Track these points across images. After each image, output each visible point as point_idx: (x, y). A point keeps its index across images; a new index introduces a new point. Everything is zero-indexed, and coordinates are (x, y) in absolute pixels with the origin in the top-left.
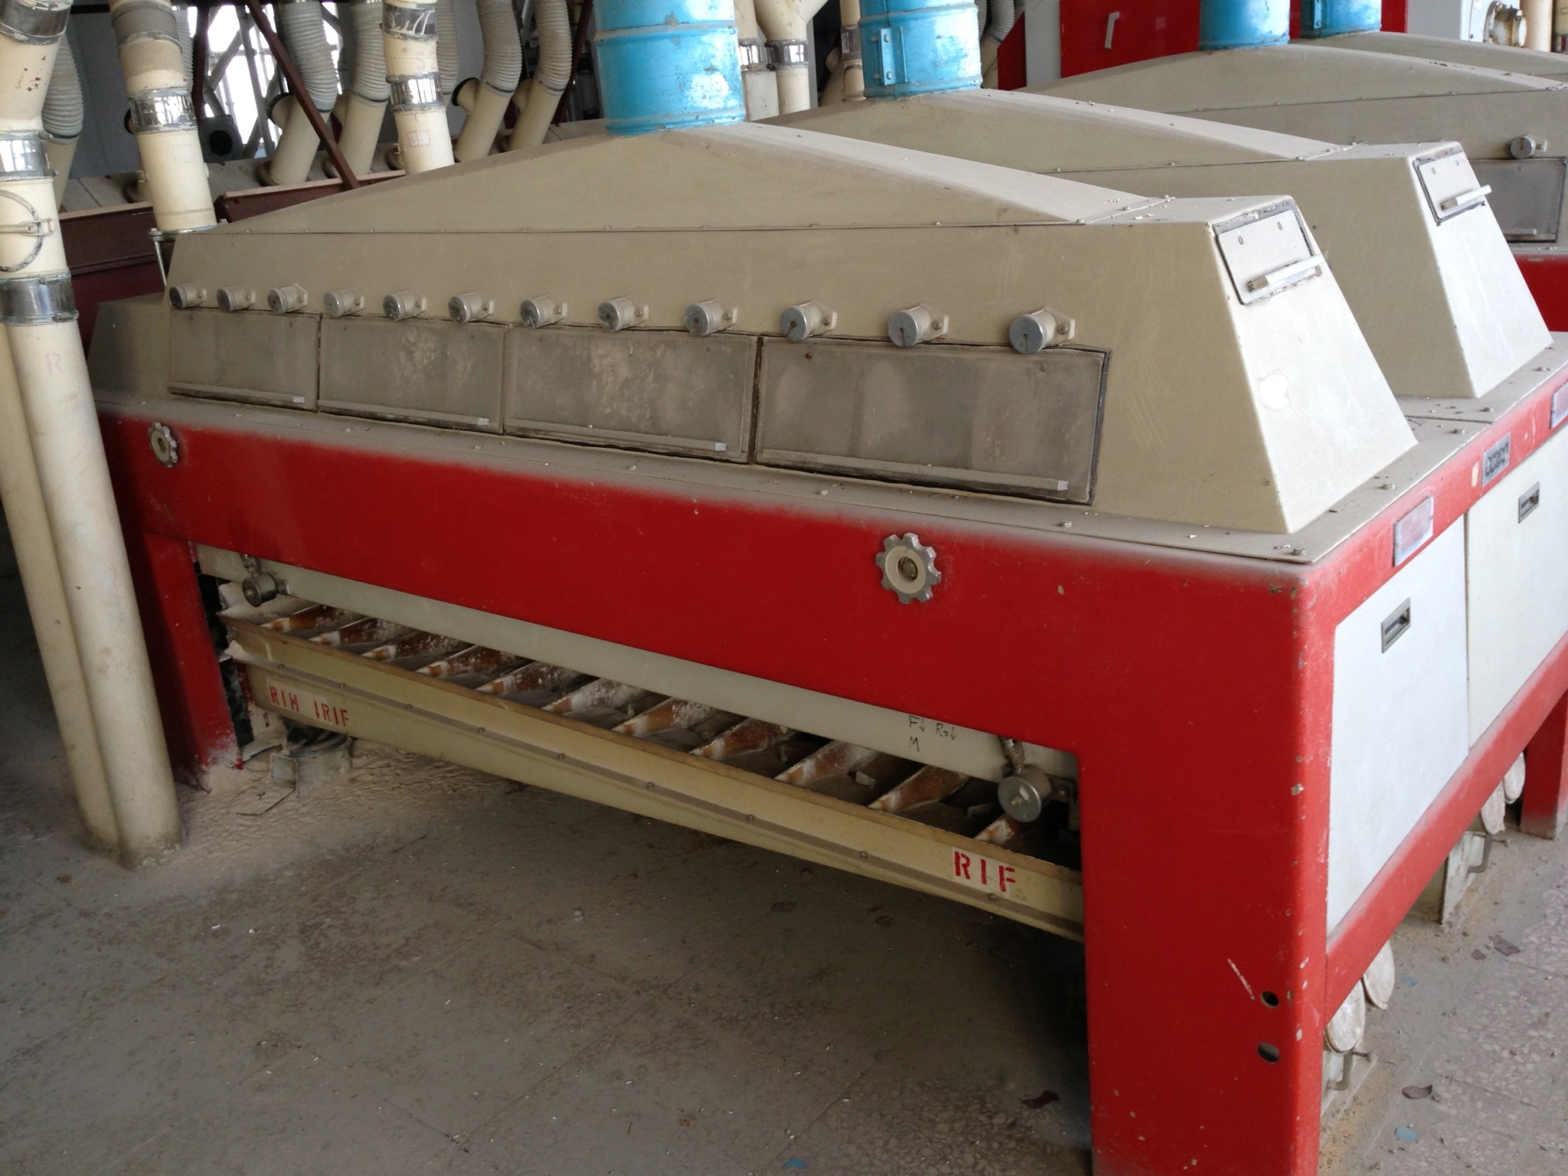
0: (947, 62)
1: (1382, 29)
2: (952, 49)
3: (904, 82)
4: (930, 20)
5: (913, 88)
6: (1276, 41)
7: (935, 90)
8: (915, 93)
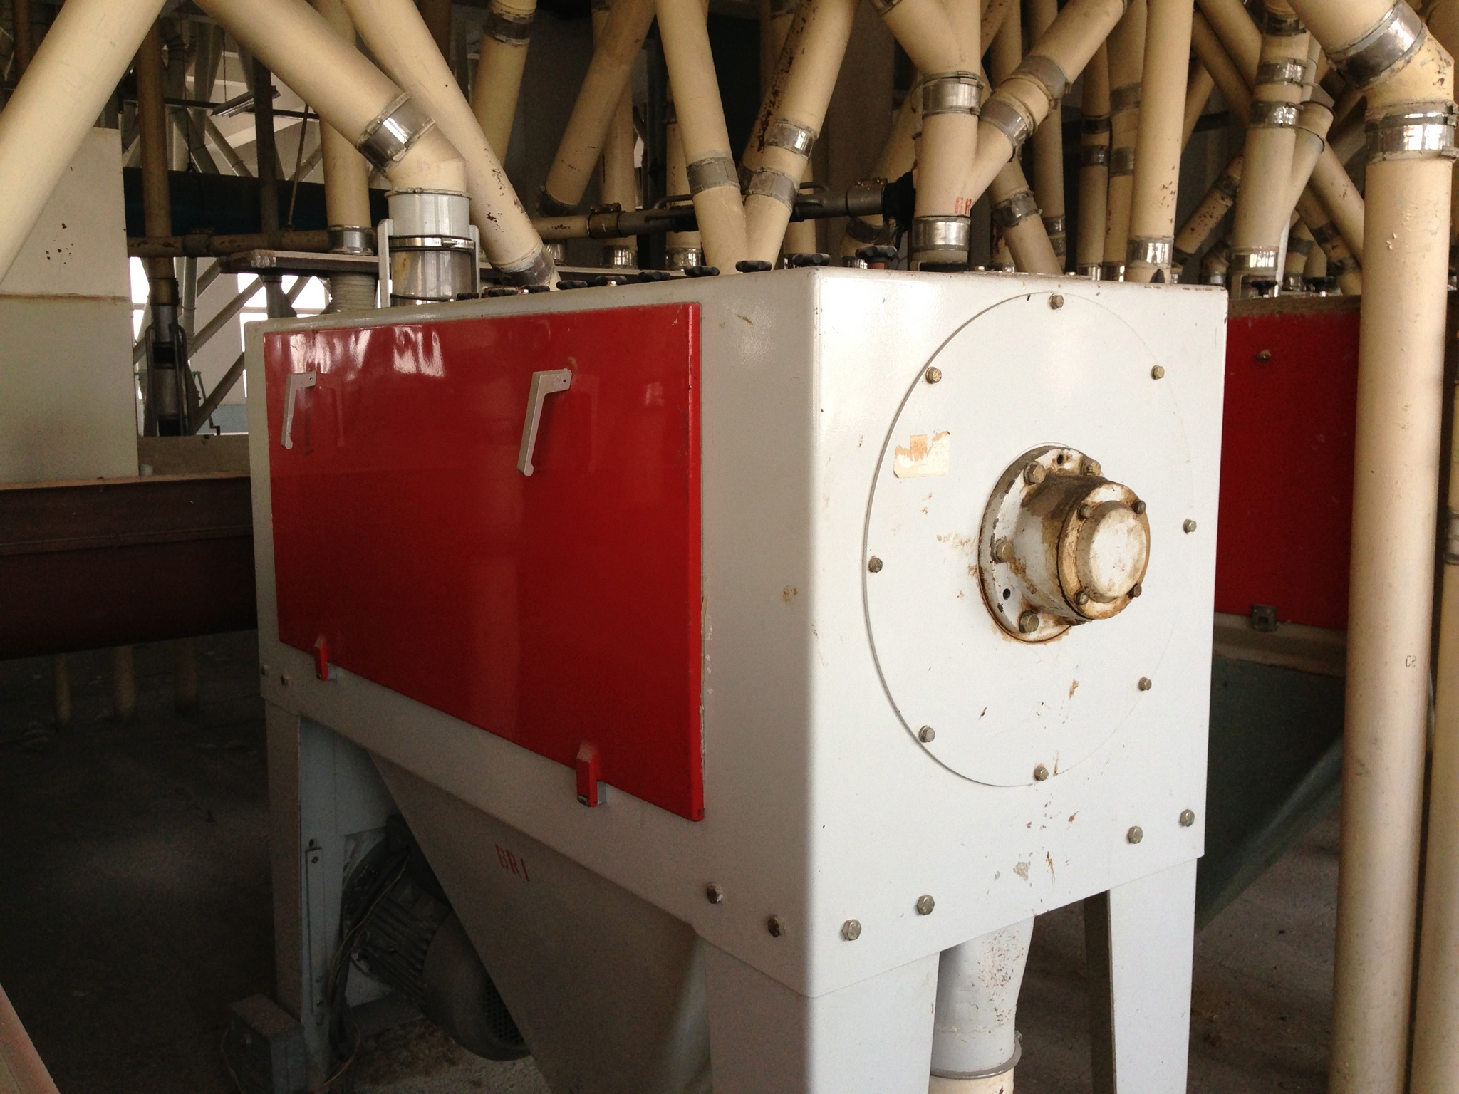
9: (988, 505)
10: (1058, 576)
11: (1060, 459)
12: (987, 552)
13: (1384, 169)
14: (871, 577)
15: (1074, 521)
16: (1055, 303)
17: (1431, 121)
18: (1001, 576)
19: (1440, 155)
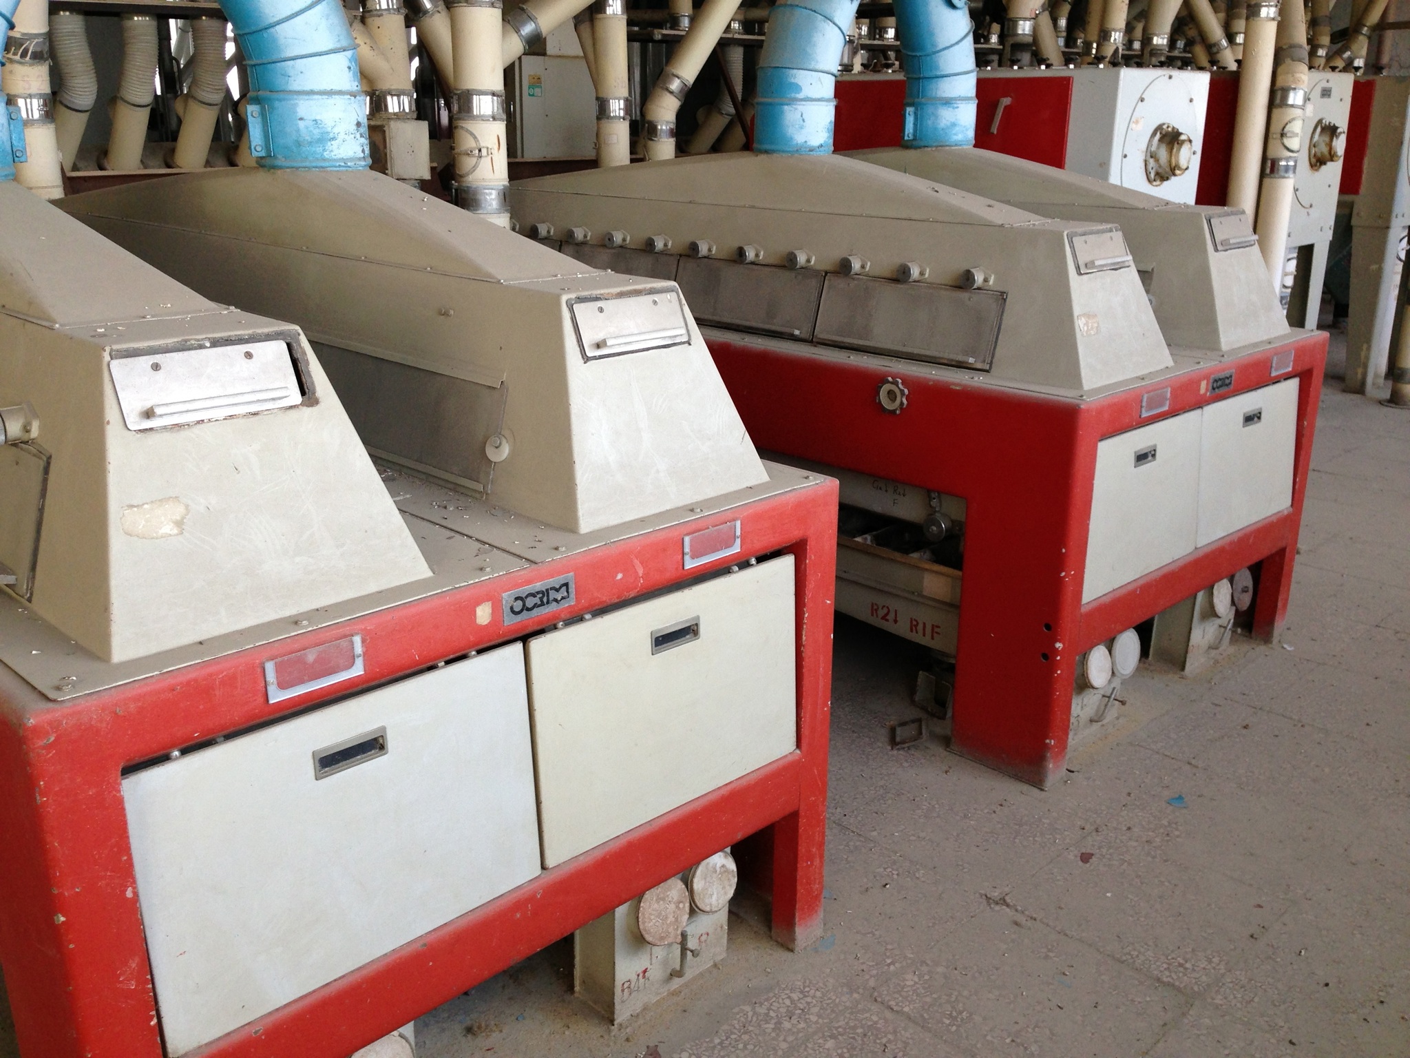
0: (310, 143)
1: (975, 146)
2: (316, 131)
3: (271, 156)
4: (292, 102)
5: (278, 163)
6: (812, 151)
7: (300, 167)
8: (280, 168)
9: (1149, 141)
10: (1170, 162)
11: (1168, 127)
12: (1149, 154)
13: (1254, 22)
14: (1124, 159)
15: (1176, 145)
16: (1170, 77)
17: (1271, 6)
18: (1152, 162)
19: (1273, 19)
